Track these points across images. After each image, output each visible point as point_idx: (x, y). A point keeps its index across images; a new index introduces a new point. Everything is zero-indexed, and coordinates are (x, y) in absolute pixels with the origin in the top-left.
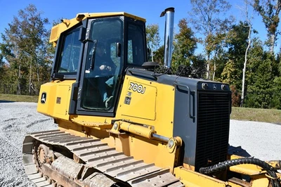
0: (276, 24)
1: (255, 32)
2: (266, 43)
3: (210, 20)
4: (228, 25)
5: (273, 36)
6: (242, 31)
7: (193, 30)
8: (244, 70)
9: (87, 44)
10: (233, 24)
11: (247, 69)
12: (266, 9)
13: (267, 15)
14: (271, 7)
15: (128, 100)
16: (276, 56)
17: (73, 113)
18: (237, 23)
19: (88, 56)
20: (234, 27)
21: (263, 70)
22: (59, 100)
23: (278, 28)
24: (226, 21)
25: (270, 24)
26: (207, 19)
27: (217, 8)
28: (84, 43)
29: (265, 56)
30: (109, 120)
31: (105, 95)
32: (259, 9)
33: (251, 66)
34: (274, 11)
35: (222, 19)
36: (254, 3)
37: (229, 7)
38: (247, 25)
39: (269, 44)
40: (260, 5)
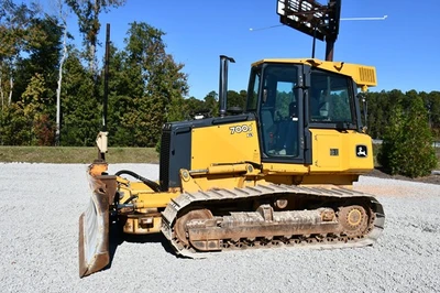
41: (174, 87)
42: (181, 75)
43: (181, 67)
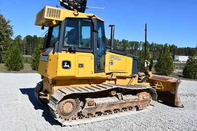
41: (6, 32)
43: (9, 22)
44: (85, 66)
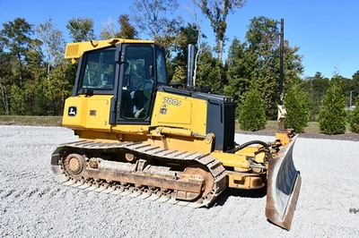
0: (224, 29)
1: (204, 36)
2: (215, 49)
3: (155, 19)
4: (176, 26)
5: (221, 42)
6: (191, 34)
7: (138, 29)
8: (194, 78)
9: (122, 65)
10: (182, 25)
11: (197, 77)
12: (214, 13)
13: (214, 19)
14: (219, 11)
15: (163, 111)
16: (224, 63)
17: (113, 122)
18: (185, 26)
19: (124, 75)
20: (182, 29)
21: (213, 78)
22: (93, 113)
23: (226, 34)
24: (173, 23)
25: (218, 29)
26: (152, 18)
27: (164, 5)
28: (120, 64)
29: (214, 63)
30: (146, 128)
31: (135, 108)
32: (208, 12)
33: (201, 73)
34: (222, 16)
35: (170, 19)
36: (201, 4)
37: (177, 6)
38: (195, 28)
39: (218, 50)
40: (208, 6)
41: (289, 68)
42: (296, 57)
43: (296, 50)
44: (97, 113)
